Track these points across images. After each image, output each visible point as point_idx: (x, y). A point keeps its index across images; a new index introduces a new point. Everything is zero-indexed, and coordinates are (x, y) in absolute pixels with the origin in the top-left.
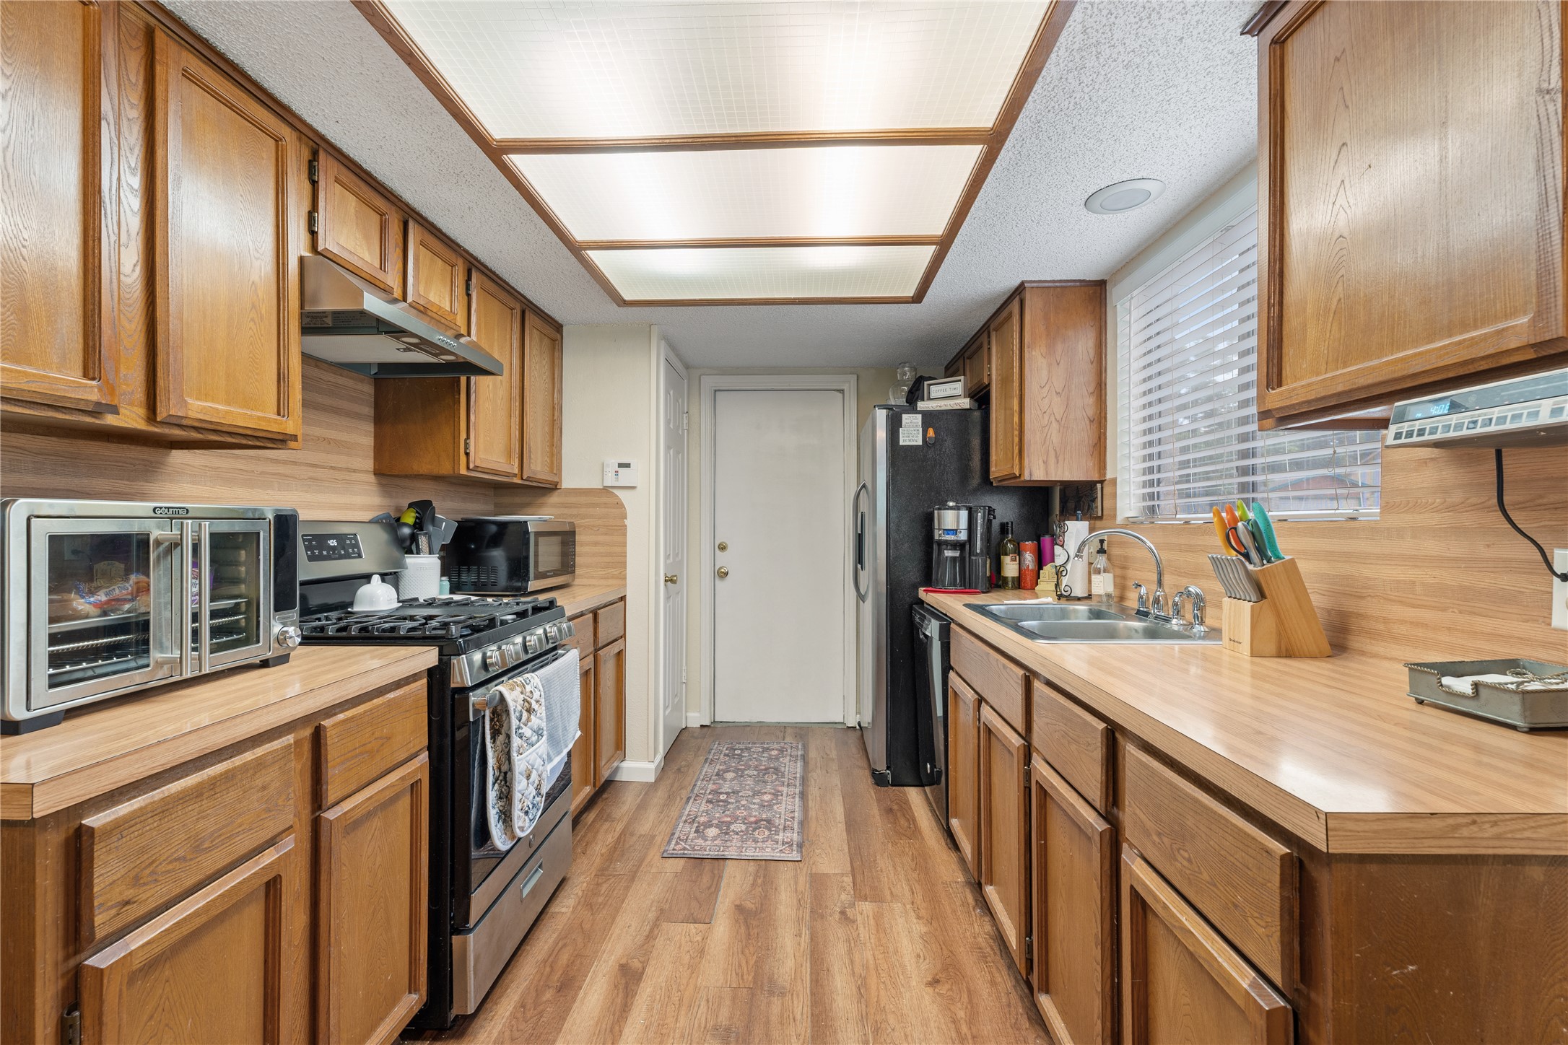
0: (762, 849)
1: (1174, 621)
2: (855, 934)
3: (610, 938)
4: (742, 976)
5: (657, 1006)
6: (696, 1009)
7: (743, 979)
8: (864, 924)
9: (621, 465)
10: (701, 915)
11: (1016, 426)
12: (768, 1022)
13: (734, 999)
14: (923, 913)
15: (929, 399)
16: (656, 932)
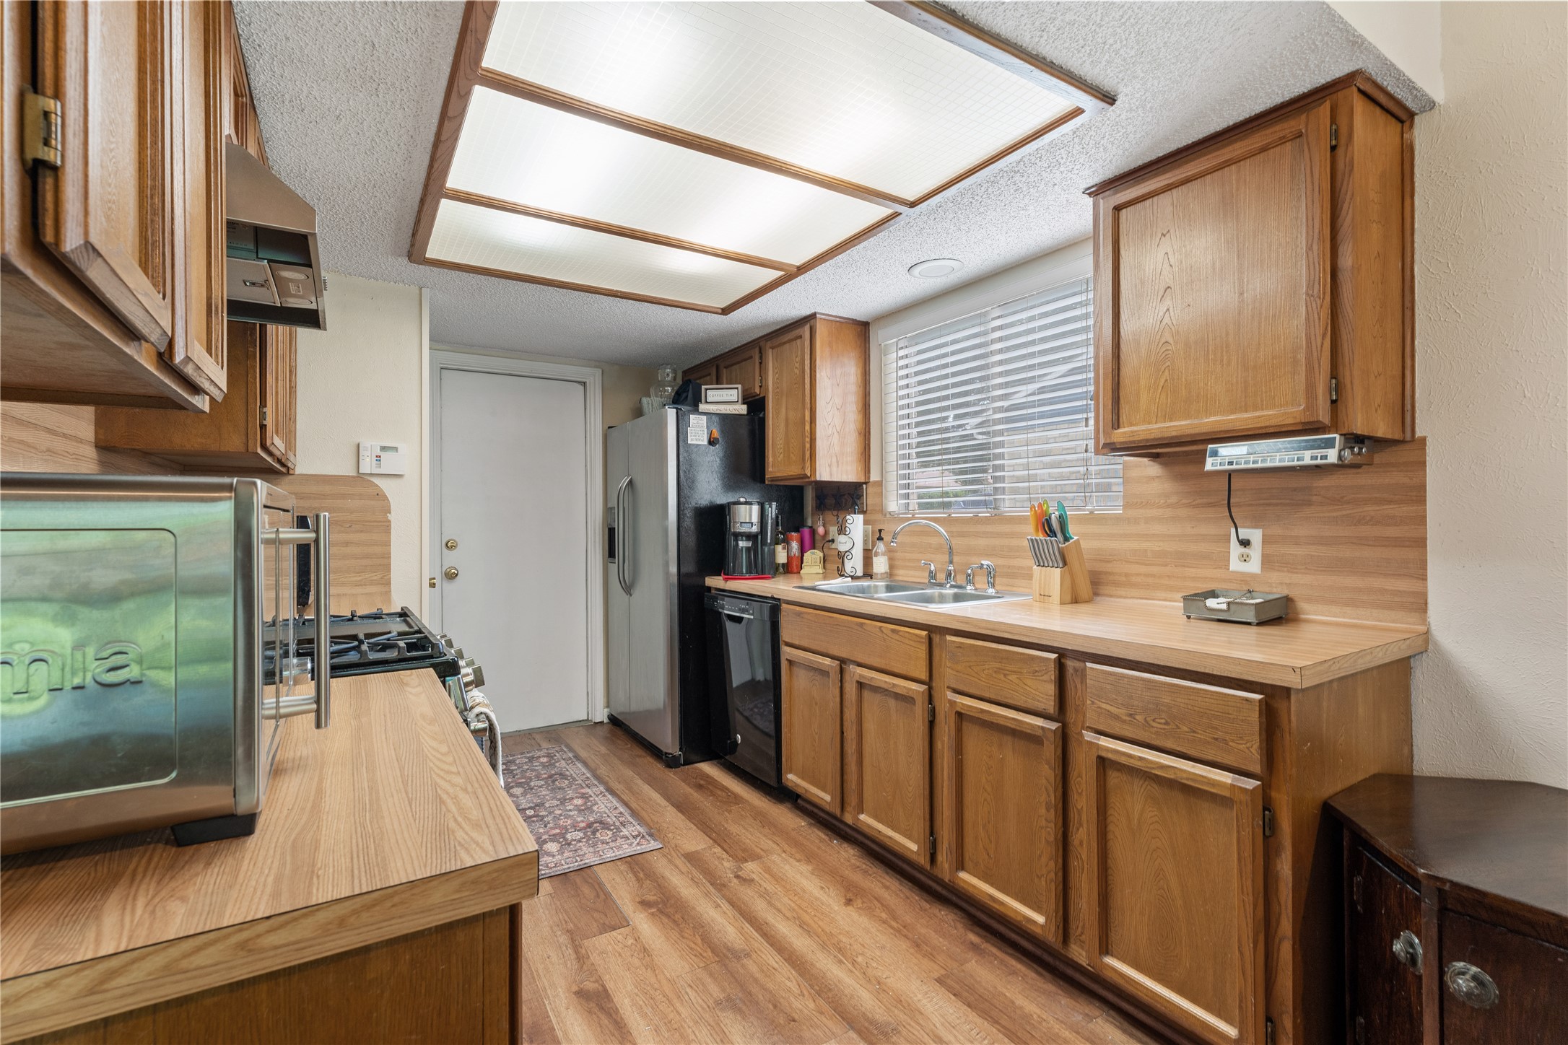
0: (619, 848)
1: (969, 587)
2: (762, 889)
3: (538, 975)
4: (701, 955)
5: (648, 1011)
6: (686, 997)
7: (704, 957)
8: (762, 879)
9: (383, 449)
10: (613, 921)
11: (807, 434)
12: (756, 980)
13: (711, 975)
14: (798, 856)
15: (706, 402)
16: (583, 951)
